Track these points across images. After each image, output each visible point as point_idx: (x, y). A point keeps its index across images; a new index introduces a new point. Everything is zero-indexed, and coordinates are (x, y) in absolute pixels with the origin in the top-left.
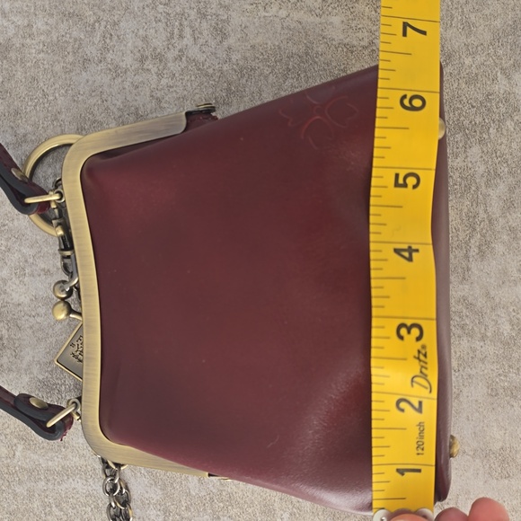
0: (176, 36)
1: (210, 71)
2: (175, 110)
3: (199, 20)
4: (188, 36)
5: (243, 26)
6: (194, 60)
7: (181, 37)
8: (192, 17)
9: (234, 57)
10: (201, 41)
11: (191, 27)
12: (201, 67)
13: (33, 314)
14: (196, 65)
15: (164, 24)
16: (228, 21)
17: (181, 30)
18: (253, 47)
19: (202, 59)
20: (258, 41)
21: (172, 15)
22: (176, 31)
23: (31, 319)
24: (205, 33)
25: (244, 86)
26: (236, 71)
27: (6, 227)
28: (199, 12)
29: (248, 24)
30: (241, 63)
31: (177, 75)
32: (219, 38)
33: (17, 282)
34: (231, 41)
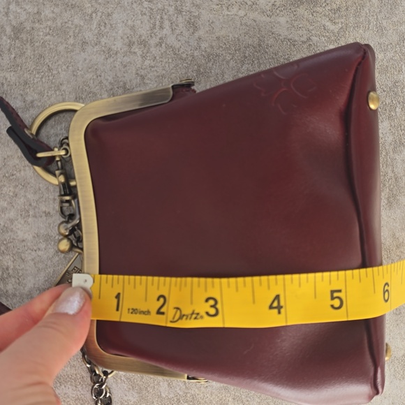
0: (157, 27)
1: (184, 56)
2: (155, 85)
3: (176, 15)
4: (167, 27)
5: (211, 21)
6: (171, 47)
7: (161, 27)
8: (171, 13)
9: (204, 45)
10: (178, 32)
11: (170, 20)
12: (177, 52)
13: (35, 248)
14: (173, 50)
15: (148, 17)
16: (198, 17)
17: (162, 23)
18: (218, 38)
19: (178, 46)
20: (222, 34)
21: (155, 10)
22: (158, 23)
23: (33, 253)
24: (181, 25)
25: (211, 69)
26: (204, 56)
27: (14, 177)
28: (176, 9)
29: (214, 20)
30: (208, 50)
31: (157, 58)
32: (191, 30)
33: (23, 222)
34: (201, 33)
